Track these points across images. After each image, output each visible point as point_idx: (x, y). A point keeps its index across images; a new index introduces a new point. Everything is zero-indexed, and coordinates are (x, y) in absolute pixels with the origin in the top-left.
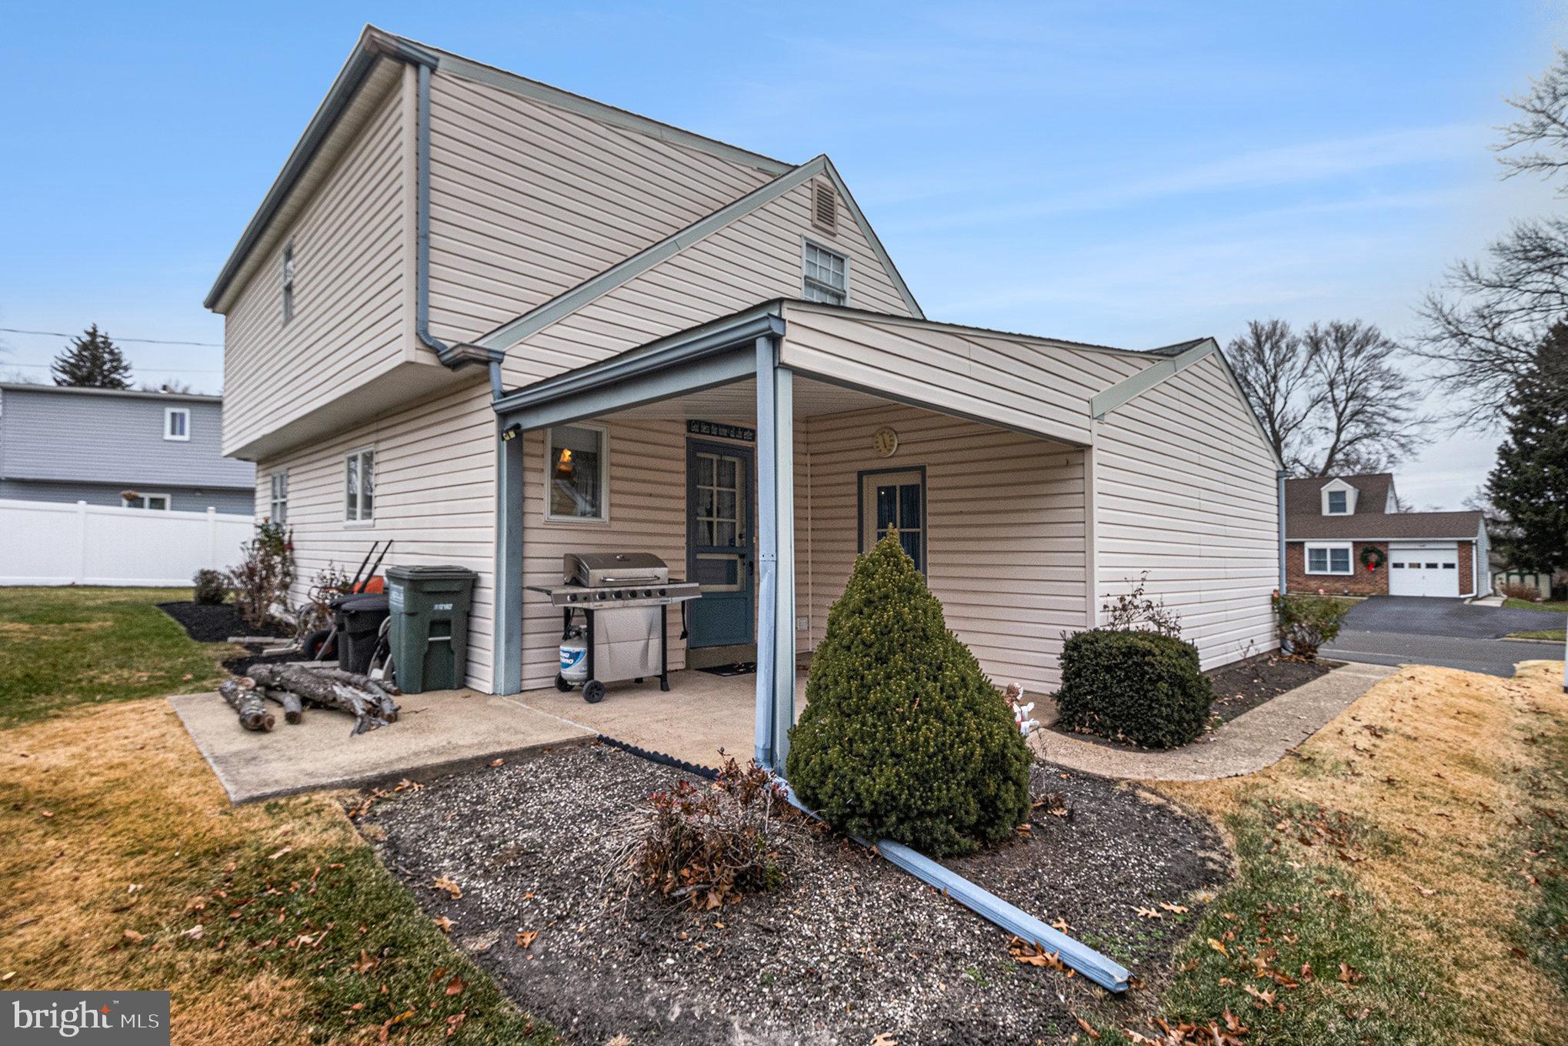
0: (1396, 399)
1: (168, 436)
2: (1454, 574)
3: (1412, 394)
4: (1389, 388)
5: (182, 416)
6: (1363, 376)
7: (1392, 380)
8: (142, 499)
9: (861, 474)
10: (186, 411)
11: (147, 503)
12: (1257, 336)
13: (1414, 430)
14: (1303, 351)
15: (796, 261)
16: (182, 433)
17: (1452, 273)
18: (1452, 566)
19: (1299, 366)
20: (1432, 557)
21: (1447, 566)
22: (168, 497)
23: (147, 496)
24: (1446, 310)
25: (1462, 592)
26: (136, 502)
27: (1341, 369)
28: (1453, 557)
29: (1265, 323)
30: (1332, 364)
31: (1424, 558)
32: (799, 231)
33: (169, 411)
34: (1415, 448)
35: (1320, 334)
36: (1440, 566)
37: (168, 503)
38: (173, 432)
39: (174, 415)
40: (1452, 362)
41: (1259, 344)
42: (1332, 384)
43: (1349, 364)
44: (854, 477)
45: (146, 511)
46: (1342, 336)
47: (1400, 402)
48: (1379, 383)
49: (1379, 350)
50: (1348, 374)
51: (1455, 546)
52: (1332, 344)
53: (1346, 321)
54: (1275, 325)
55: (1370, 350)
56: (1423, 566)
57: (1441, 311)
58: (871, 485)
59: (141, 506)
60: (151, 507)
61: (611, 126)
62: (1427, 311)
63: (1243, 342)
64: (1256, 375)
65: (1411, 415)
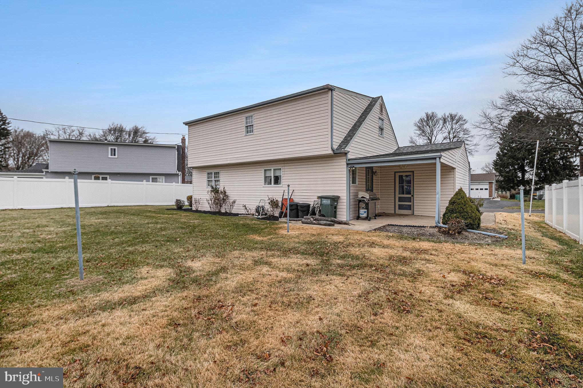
0: (467, 138)
1: (110, 156)
2: (488, 191)
3: (472, 136)
4: (465, 134)
5: (115, 149)
6: (458, 130)
7: (466, 132)
8: (99, 177)
9: (395, 172)
10: (116, 148)
11: (101, 178)
12: (427, 117)
13: (473, 147)
14: (441, 122)
15: (378, 122)
16: (115, 155)
17: (490, 104)
18: (487, 189)
19: (441, 127)
20: (482, 187)
21: (486, 189)
22: (108, 177)
23: (101, 176)
24: (487, 114)
25: (490, 196)
26: (97, 178)
27: (452, 128)
28: (487, 187)
29: (430, 112)
30: (450, 127)
31: (479, 187)
32: (378, 115)
33: (110, 148)
34: (473, 153)
35: (446, 117)
36: (484, 189)
37: (108, 178)
38: (111, 155)
39: (111, 149)
40: (489, 131)
41: (428, 120)
42: (449, 133)
43: (454, 126)
44: (393, 173)
45: (101, 181)
46: (452, 117)
47: (469, 139)
48: (463, 133)
49: (463, 122)
50: (454, 130)
51: (488, 183)
52: (449, 120)
53: (454, 113)
54: (433, 113)
55: (460, 122)
56: (479, 189)
57: (486, 115)
58: (397, 175)
59: (99, 179)
60: (102, 180)
61: (351, 96)
62: (482, 115)
63: (424, 119)
64: (428, 130)
65: (472, 143)
